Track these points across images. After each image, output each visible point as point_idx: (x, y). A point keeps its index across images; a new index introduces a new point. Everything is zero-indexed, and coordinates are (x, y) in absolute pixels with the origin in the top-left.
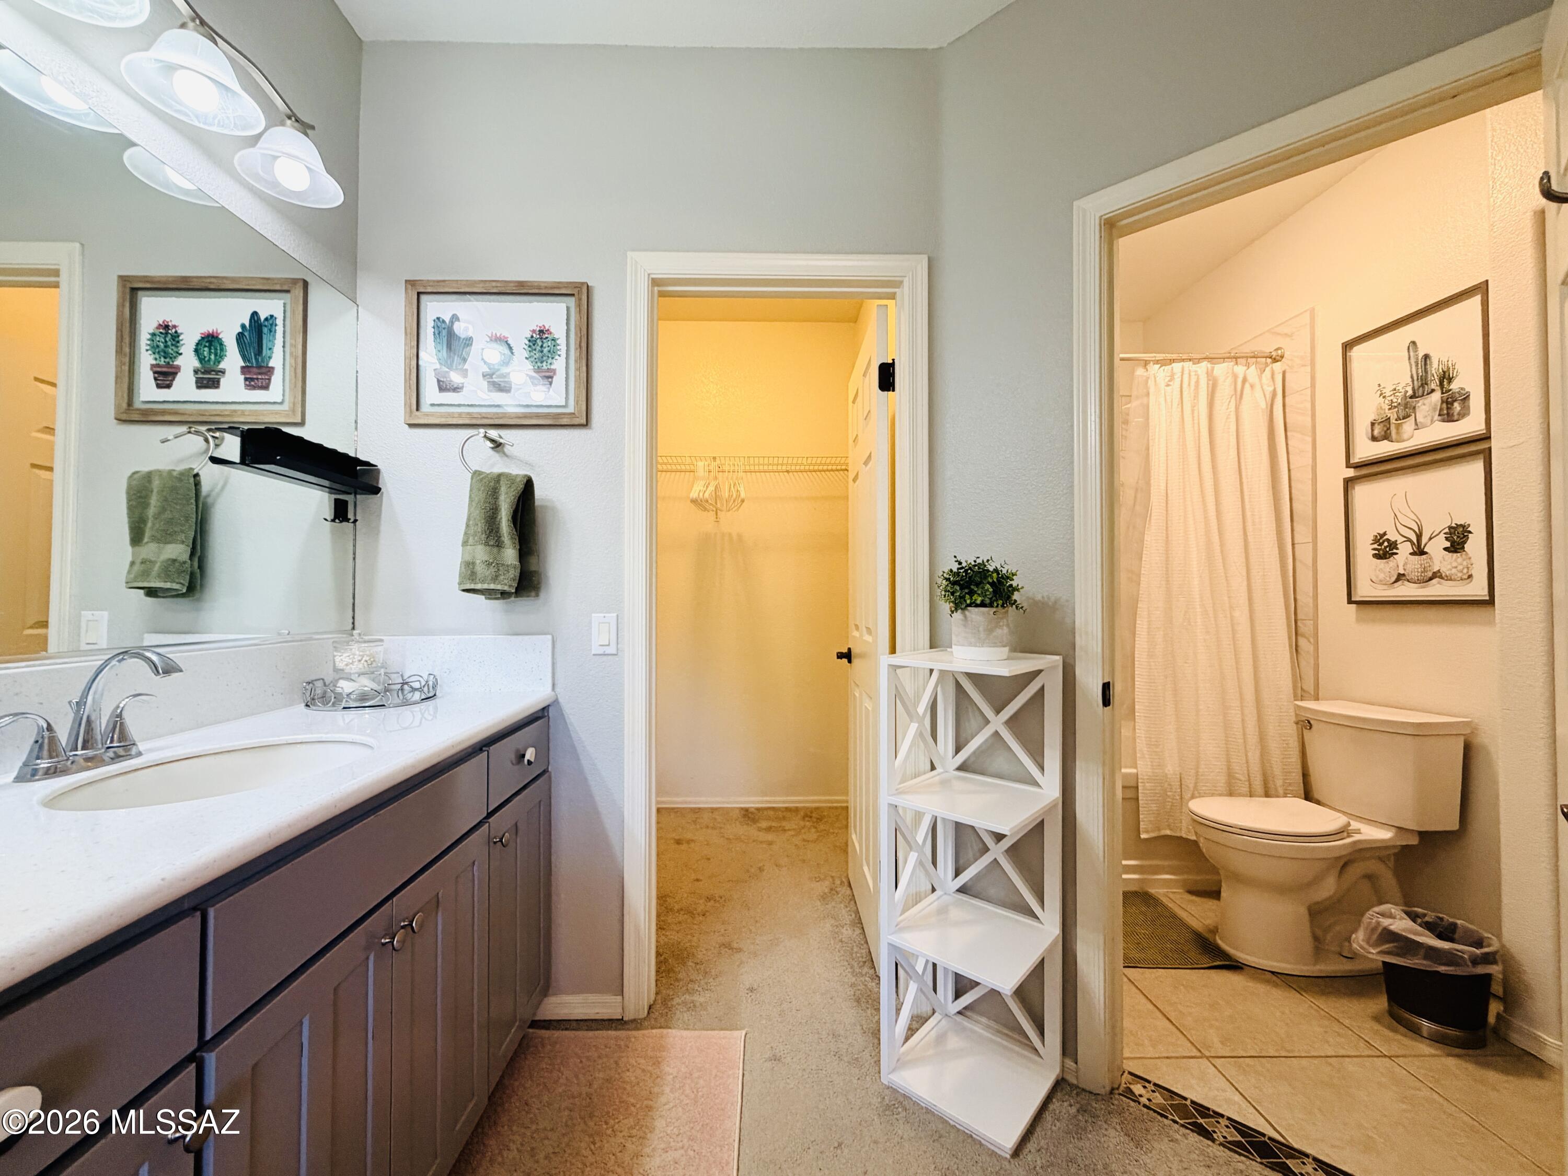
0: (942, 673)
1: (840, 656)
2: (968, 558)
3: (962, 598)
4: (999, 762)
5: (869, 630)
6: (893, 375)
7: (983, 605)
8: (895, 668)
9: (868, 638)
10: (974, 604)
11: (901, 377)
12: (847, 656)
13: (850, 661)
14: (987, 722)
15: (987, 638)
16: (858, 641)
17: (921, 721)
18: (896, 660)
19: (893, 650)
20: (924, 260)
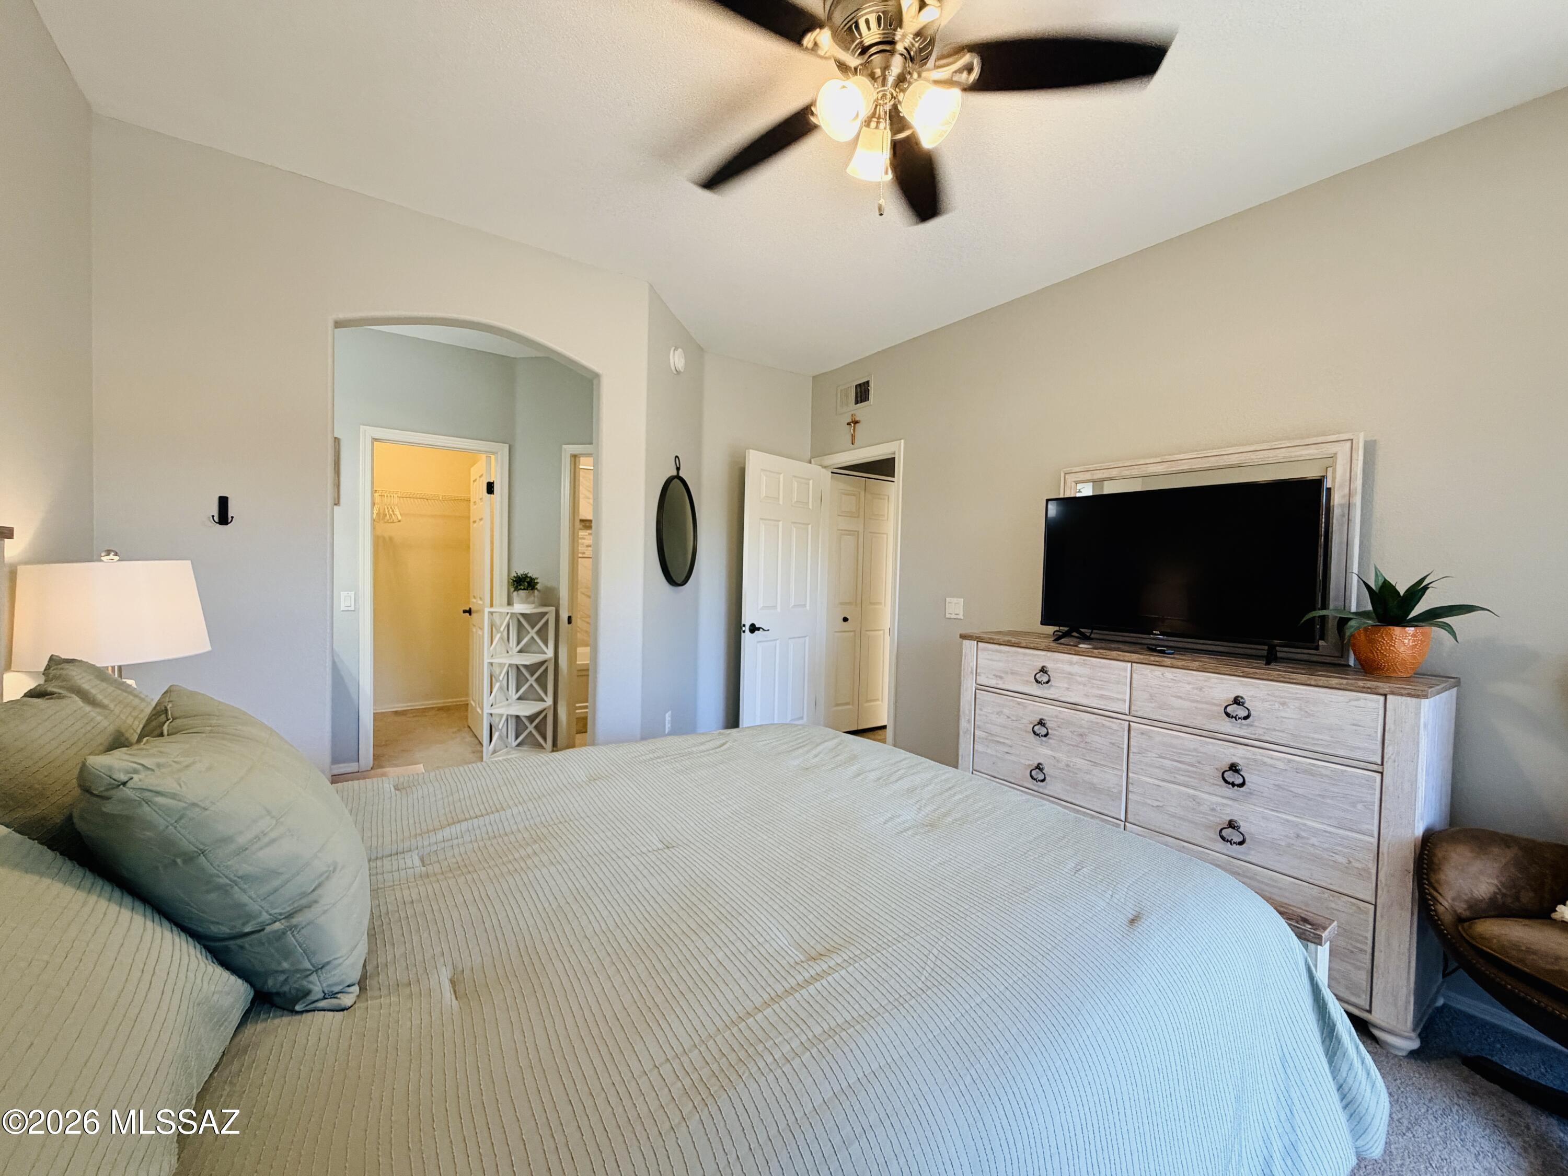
0: (512, 613)
1: (465, 612)
2: (520, 572)
3: (517, 587)
4: (534, 648)
5: (481, 599)
6: (493, 487)
7: (524, 589)
8: (491, 613)
9: (481, 602)
10: (521, 589)
11: (497, 488)
12: (469, 612)
13: (470, 614)
14: (529, 633)
15: (526, 601)
16: (474, 604)
17: (502, 633)
18: (492, 610)
19: (492, 606)
20: (507, 446)
